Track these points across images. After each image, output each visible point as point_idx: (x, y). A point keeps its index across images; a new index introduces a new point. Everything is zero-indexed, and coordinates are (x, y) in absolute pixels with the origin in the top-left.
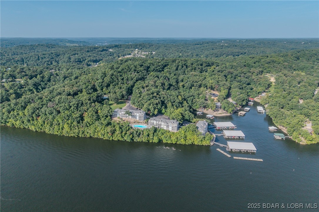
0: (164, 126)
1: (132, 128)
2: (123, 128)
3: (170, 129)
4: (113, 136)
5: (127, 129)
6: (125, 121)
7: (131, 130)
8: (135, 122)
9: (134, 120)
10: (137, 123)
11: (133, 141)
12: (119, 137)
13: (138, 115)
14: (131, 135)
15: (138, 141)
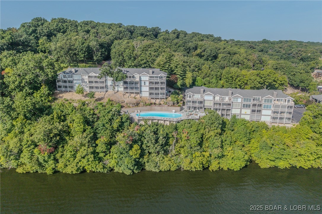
0: (244, 111)
1: (131, 120)
2: (99, 122)
3: (266, 117)
4: (58, 156)
5: (115, 125)
6: (105, 101)
7: (133, 130)
8: (137, 104)
9: (135, 98)
10: (145, 108)
11: (143, 169)
12: (85, 161)
13: (145, 78)
14: (136, 147)
15: (164, 167)
